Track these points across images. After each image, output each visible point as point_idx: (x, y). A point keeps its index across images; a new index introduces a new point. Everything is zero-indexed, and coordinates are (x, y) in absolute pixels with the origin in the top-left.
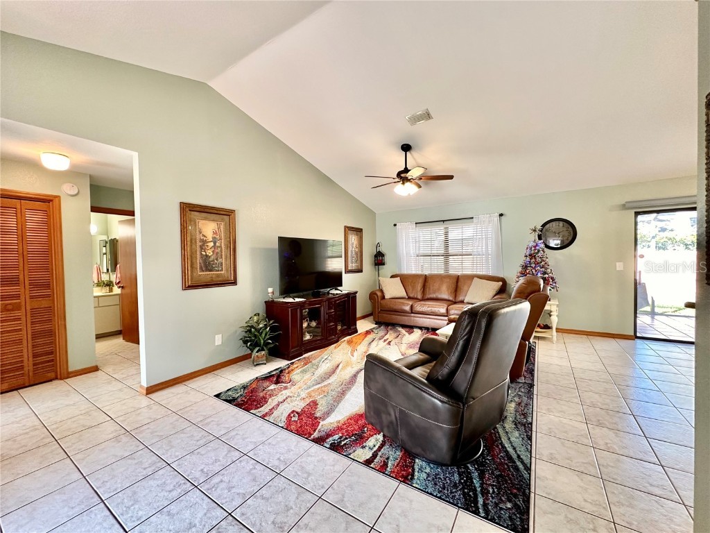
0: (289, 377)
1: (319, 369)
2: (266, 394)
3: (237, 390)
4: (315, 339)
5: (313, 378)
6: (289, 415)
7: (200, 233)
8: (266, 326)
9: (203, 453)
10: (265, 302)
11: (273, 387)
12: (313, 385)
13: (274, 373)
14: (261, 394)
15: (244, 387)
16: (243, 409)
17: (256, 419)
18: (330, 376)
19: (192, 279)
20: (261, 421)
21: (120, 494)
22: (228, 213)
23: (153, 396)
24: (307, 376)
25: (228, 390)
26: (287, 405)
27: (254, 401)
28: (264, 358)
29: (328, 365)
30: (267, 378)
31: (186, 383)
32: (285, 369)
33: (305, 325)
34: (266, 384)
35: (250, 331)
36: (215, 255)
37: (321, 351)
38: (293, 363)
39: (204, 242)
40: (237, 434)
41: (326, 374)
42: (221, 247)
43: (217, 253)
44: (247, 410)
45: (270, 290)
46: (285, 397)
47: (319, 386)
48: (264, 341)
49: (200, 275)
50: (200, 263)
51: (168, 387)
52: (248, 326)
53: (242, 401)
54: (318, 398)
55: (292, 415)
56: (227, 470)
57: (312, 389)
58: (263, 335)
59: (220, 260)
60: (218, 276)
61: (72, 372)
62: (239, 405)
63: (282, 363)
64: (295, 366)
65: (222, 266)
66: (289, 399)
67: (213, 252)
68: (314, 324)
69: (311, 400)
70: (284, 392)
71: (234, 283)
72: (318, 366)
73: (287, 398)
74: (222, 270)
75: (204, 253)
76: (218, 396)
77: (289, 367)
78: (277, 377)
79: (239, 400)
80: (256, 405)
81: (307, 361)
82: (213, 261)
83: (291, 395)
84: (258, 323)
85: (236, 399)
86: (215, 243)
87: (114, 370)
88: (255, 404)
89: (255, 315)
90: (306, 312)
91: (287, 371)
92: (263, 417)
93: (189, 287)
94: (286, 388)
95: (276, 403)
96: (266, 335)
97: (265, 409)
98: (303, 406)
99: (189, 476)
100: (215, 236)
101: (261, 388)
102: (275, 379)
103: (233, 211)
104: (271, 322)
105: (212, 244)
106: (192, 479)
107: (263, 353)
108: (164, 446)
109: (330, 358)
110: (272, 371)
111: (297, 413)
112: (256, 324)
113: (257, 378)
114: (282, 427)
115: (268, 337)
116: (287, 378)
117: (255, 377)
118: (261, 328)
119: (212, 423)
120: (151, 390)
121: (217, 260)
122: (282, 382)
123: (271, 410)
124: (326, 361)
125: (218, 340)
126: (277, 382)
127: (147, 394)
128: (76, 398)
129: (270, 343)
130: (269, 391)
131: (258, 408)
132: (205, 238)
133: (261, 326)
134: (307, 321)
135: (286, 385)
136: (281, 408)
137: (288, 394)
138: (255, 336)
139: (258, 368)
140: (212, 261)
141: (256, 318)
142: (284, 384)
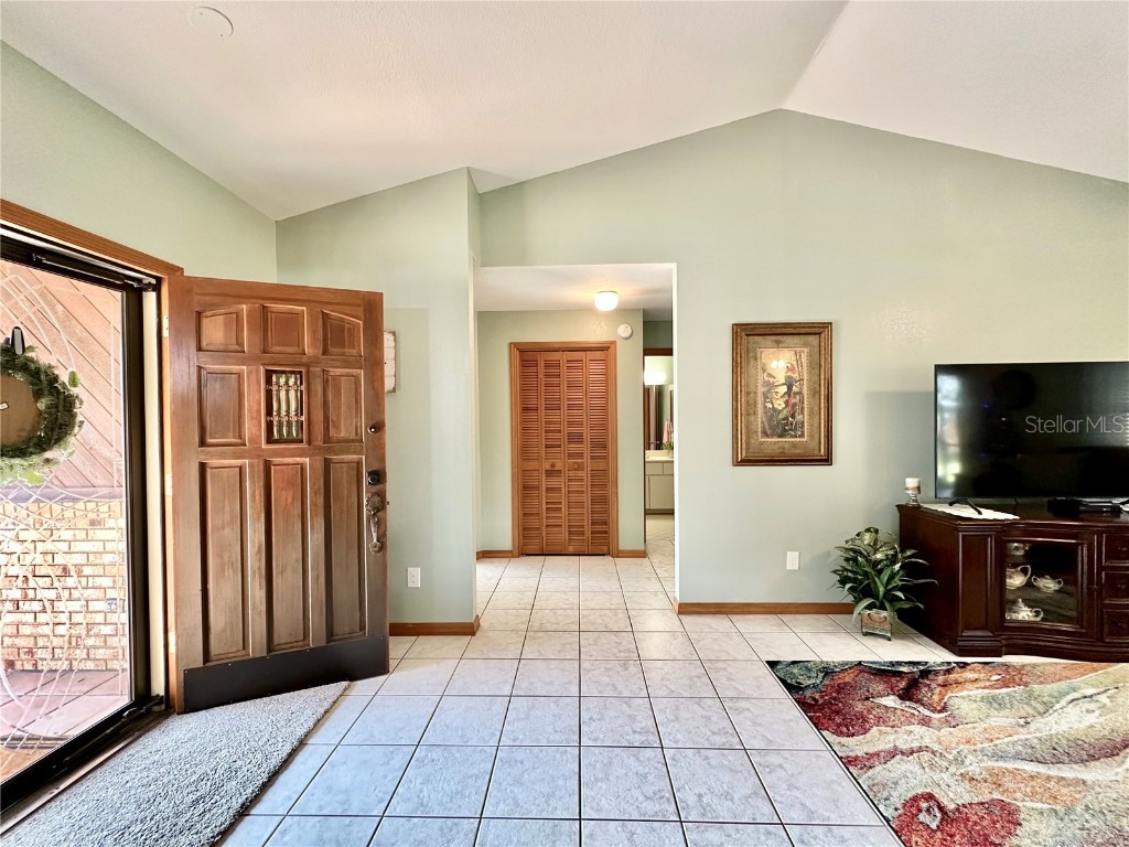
0: (942, 696)
1: (1051, 719)
2: (869, 712)
3: (809, 670)
4: (1047, 625)
5: (1023, 735)
6: (915, 799)
7: (764, 371)
8: (893, 560)
9: (713, 762)
10: (899, 507)
11: (890, 701)
12: (1017, 757)
13: (904, 669)
14: (859, 707)
15: (827, 671)
16: (810, 718)
17: (828, 755)
18: (1092, 758)
19: (748, 448)
20: (838, 770)
21: (597, 750)
22: (816, 330)
23: (687, 619)
24: (1000, 719)
25: (794, 663)
26: (917, 769)
27: (838, 712)
28: (887, 626)
29: (1092, 719)
30: (887, 673)
31: (734, 618)
32: (936, 673)
33: (1016, 580)
34: (878, 686)
35: (855, 560)
36: (790, 408)
37: (1072, 668)
38: (965, 665)
39: (771, 386)
40: (781, 766)
41: (1076, 743)
42: (800, 393)
43: (794, 405)
44: (818, 725)
45: (912, 482)
46: (915, 745)
47: (1041, 769)
48: (887, 592)
49: (762, 443)
50: (762, 423)
51: (707, 613)
52: (851, 549)
53: (814, 699)
54: (1025, 805)
55: (924, 805)
56: (737, 831)
57: (1010, 765)
58: (885, 577)
59: (799, 417)
60: (794, 445)
61: (623, 552)
62: (805, 706)
63: (932, 654)
64: (970, 675)
65: (803, 427)
66: (926, 756)
67: (787, 403)
68: (1049, 585)
69: (996, 796)
70: (918, 729)
71: (827, 460)
72: (1048, 708)
73: (920, 750)
74: (802, 436)
75: (769, 405)
76: (772, 664)
77: (948, 672)
78: (911, 683)
79: (808, 693)
80: (839, 725)
81: (1011, 678)
82: (787, 418)
83: (936, 747)
84: (875, 547)
85: (802, 689)
86: (790, 387)
87: (660, 562)
88: (838, 720)
89: (868, 530)
90: (1017, 549)
91: (941, 679)
92: (848, 762)
93: (742, 461)
94: (925, 722)
95: (889, 746)
96: (892, 577)
97: (857, 745)
98: (967, 799)
99: (678, 790)
100: (790, 374)
101: (862, 692)
102: (903, 684)
103: (827, 326)
104: (909, 553)
105: (784, 389)
106: (680, 800)
107: (884, 614)
108: (668, 711)
109: (1103, 699)
110: (900, 663)
111: (941, 809)
112: (870, 549)
113: (860, 663)
114: (888, 821)
115: (897, 582)
116: (936, 698)
117: (856, 659)
118: (882, 561)
119: (746, 714)
120: (686, 609)
121: (793, 417)
122: (919, 701)
123: (870, 756)
124: (1085, 705)
125: (792, 561)
126: (906, 695)
127: (680, 613)
128: (613, 586)
129: (899, 599)
130: (879, 706)
131: (840, 734)
132: (772, 380)
133: (879, 556)
134: (1024, 571)
135: (927, 713)
136: (898, 766)
137: (927, 742)
138: (866, 574)
139: (869, 641)
140: (783, 419)
141: (867, 538)
142: (921, 709)
